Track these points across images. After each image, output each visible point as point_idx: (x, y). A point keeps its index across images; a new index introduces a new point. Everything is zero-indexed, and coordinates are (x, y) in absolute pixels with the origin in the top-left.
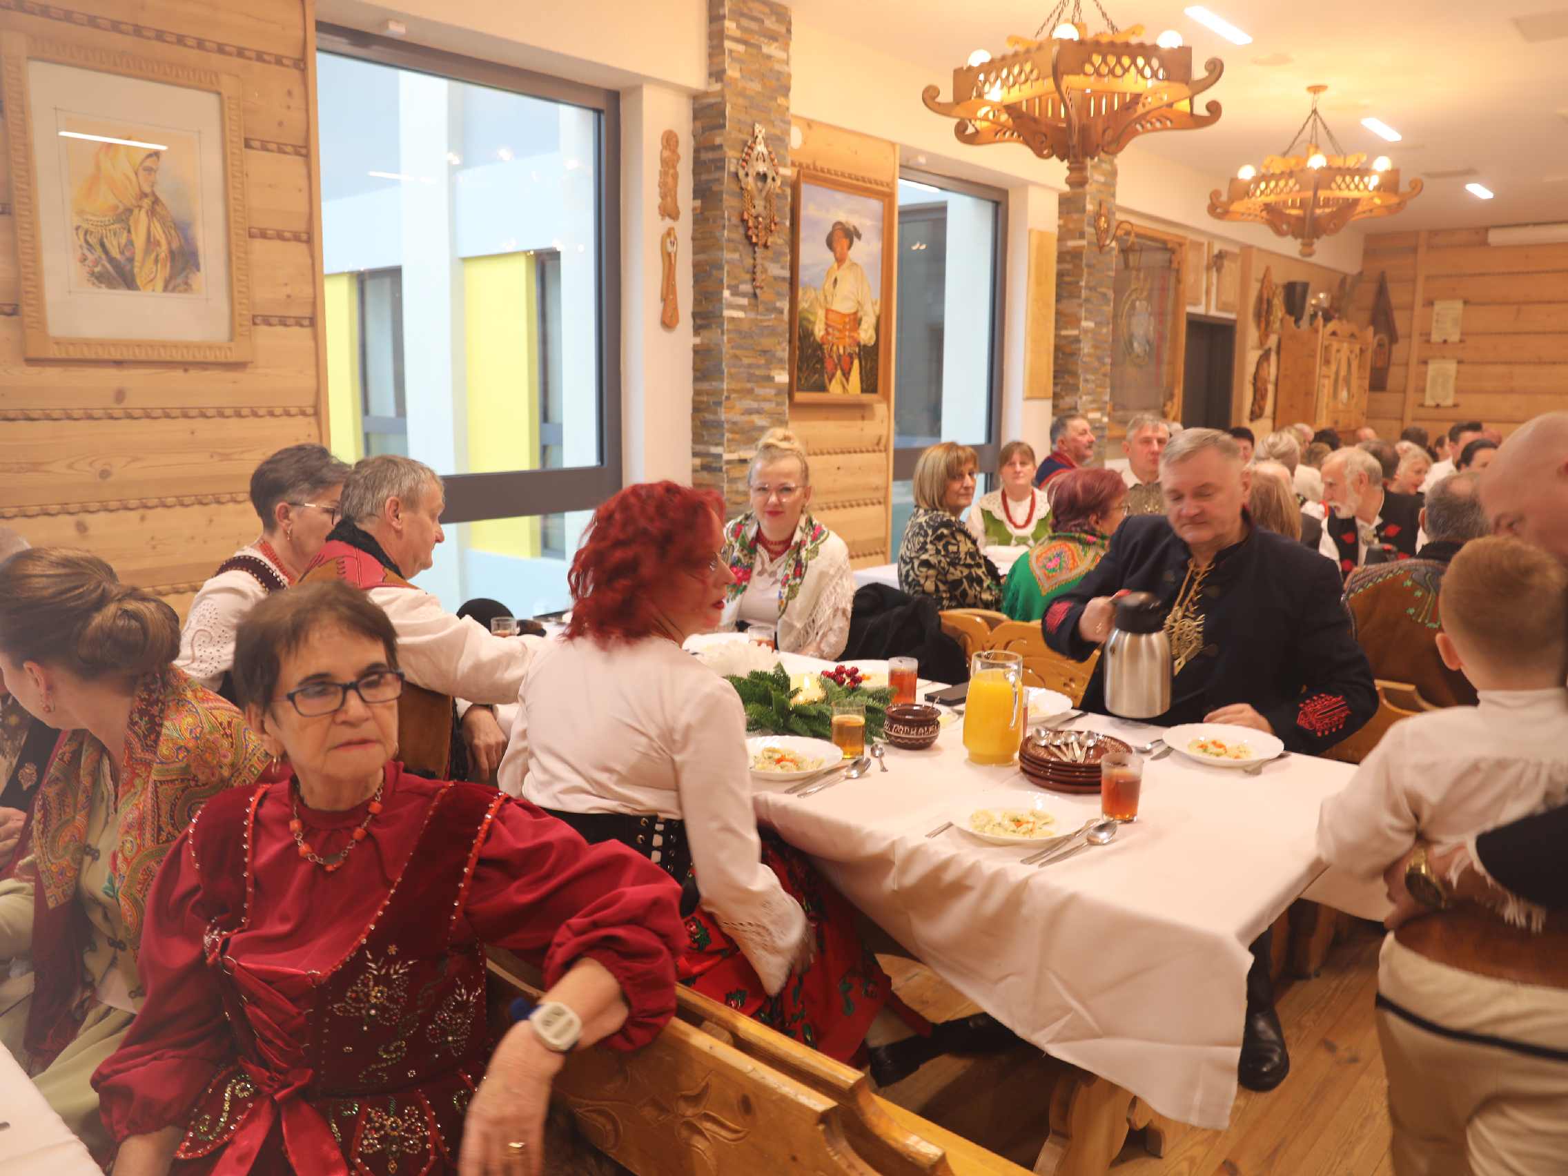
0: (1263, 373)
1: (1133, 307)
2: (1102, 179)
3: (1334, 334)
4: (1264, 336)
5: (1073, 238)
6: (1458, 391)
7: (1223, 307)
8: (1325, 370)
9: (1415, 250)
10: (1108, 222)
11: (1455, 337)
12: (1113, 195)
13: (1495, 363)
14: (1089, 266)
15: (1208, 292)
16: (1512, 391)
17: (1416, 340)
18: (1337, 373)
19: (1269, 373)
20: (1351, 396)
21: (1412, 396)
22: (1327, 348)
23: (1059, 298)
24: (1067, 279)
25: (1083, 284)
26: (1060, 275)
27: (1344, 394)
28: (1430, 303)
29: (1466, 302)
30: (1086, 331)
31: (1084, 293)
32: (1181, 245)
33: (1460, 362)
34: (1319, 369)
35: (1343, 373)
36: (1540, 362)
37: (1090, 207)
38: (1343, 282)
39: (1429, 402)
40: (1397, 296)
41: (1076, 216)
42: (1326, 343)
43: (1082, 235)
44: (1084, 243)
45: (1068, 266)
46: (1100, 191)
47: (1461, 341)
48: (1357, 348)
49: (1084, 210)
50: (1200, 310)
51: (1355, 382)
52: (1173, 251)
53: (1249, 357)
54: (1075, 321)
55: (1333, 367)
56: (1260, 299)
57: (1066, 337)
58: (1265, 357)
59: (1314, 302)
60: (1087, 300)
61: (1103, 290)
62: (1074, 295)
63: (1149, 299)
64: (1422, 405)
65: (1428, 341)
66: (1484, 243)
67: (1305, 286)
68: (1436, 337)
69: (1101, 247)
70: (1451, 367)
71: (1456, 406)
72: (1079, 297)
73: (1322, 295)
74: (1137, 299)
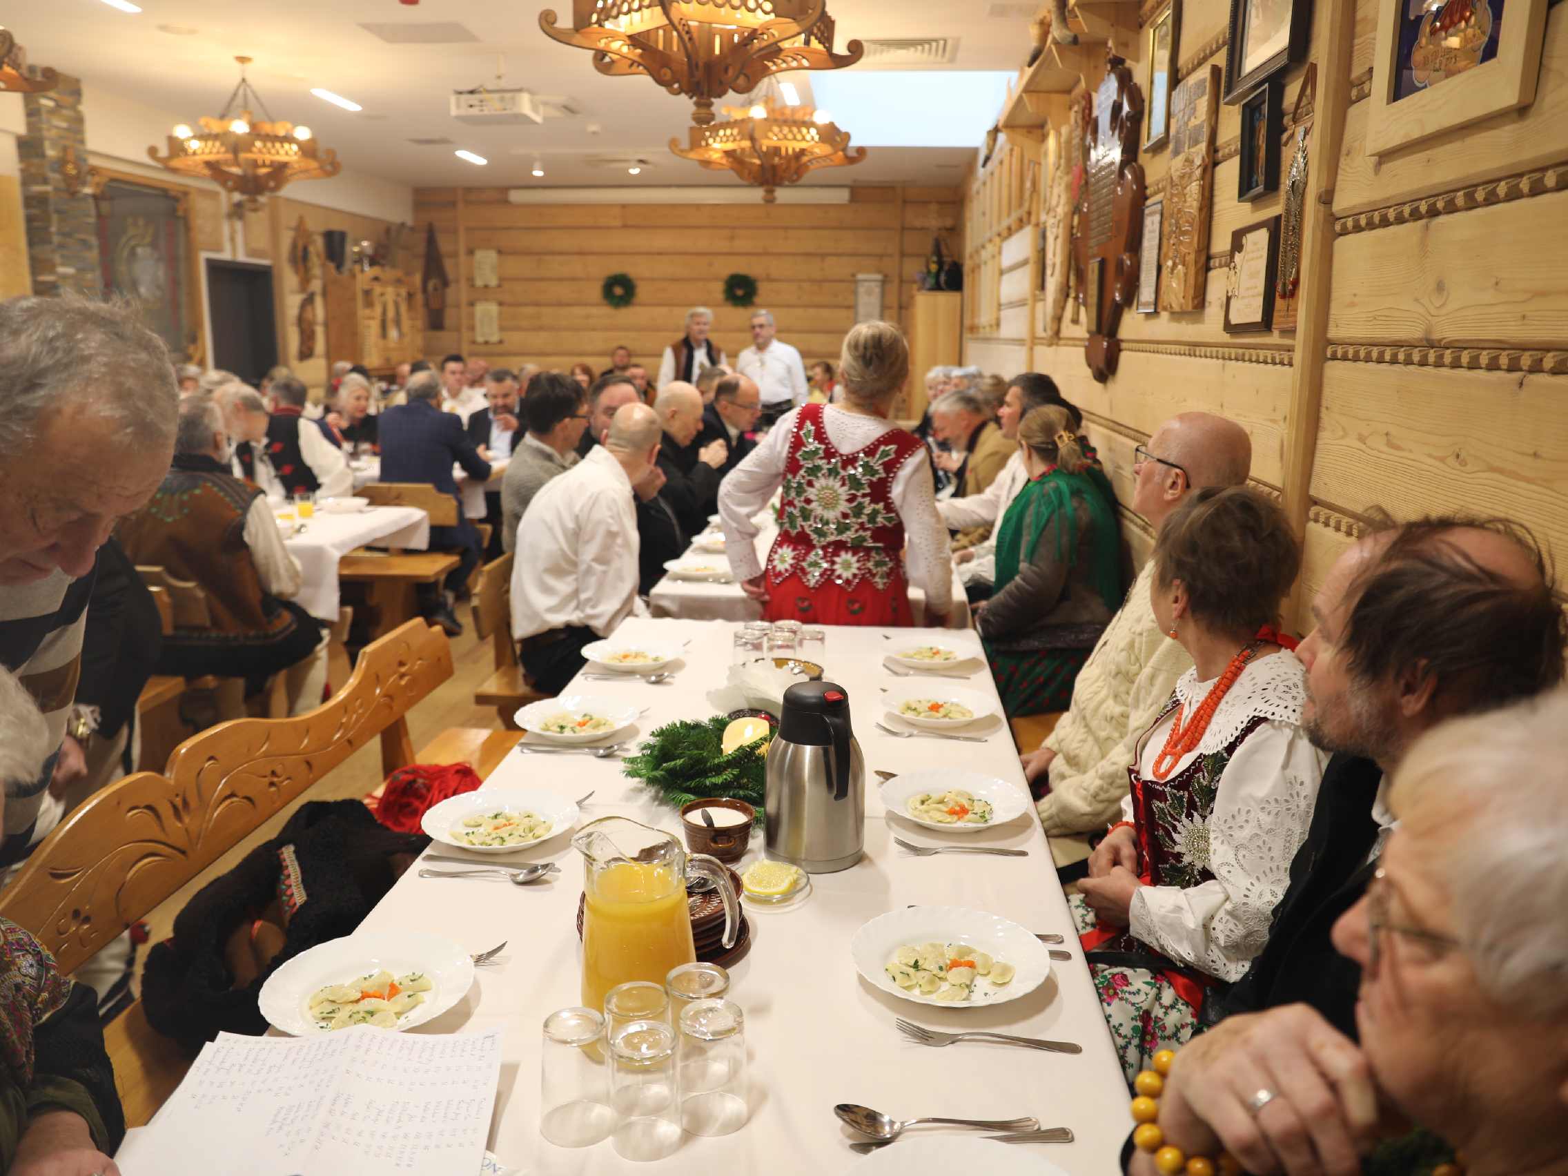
0: (308, 315)
1: (133, 253)
2: (64, 125)
3: (376, 279)
4: (305, 281)
5: (37, 183)
6: (502, 329)
7: (252, 252)
8: (367, 312)
9: (453, 204)
10: (77, 167)
11: (493, 282)
12: (82, 142)
13: (526, 305)
14: (58, 211)
15: (232, 239)
16: (541, 328)
17: (463, 285)
18: (384, 313)
19: (314, 315)
20: (401, 335)
21: (466, 335)
22: (367, 293)
23: (31, 244)
24: (36, 224)
25: (53, 229)
26: (30, 220)
27: (393, 333)
28: (471, 252)
29: (500, 252)
30: (65, 277)
31: (56, 239)
32: (186, 194)
33: (501, 304)
34: (362, 312)
35: (391, 313)
36: (560, 304)
37: (51, 153)
38: (388, 231)
39: (480, 339)
40: (444, 245)
41: (36, 161)
42: (366, 287)
43: (45, 181)
44: (49, 188)
45: (35, 211)
46: (61, 137)
47: (499, 286)
48: (403, 292)
49: (43, 155)
50: (226, 255)
51: (406, 323)
52: (176, 199)
53: (290, 302)
54: (51, 269)
55: (378, 310)
56: (294, 246)
57: (43, 283)
58: (309, 301)
59: (356, 249)
60: (61, 246)
61: (82, 236)
62: (46, 241)
63: (154, 245)
64: (474, 342)
65: (473, 286)
66: (506, 202)
67: (343, 235)
68: (479, 283)
69: (73, 194)
70: (493, 308)
71: (501, 342)
72: (50, 242)
73: (365, 244)
74: (138, 245)
